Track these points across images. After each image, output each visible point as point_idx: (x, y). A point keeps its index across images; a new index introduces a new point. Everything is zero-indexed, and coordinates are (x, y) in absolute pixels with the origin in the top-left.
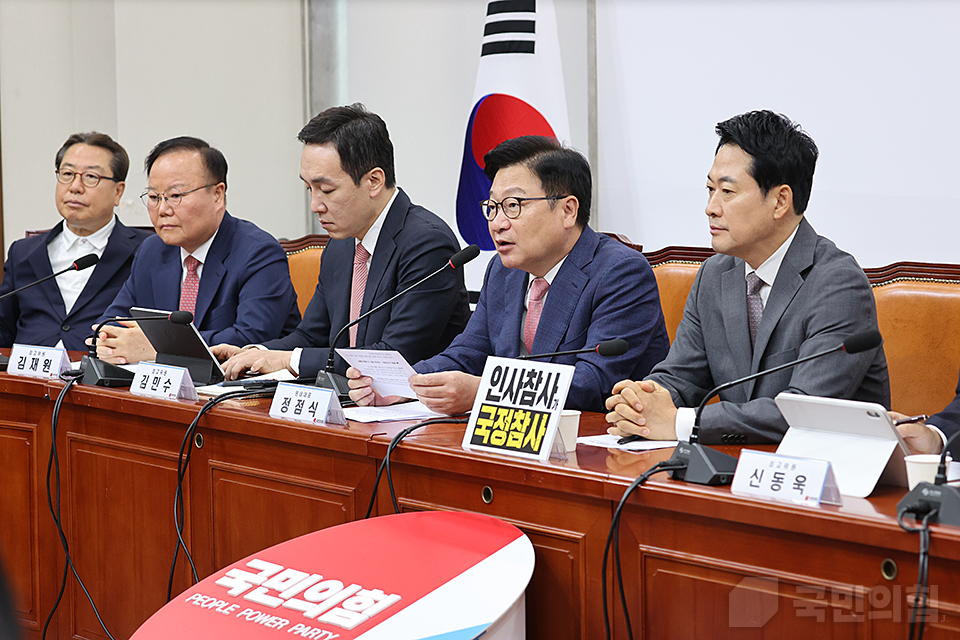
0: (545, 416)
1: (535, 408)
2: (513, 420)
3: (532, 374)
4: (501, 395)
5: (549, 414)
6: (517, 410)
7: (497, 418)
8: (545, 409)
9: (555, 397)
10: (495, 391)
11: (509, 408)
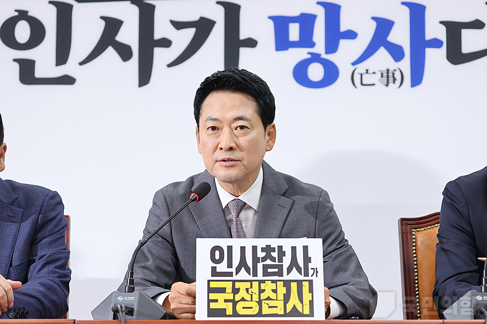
0: (306, 284)
1: (286, 277)
2: (261, 291)
3: (268, 249)
4: (233, 270)
5: (311, 282)
6: (261, 282)
7: (236, 291)
8: (302, 277)
9: (310, 266)
10: (222, 267)
11: (251, 281)
